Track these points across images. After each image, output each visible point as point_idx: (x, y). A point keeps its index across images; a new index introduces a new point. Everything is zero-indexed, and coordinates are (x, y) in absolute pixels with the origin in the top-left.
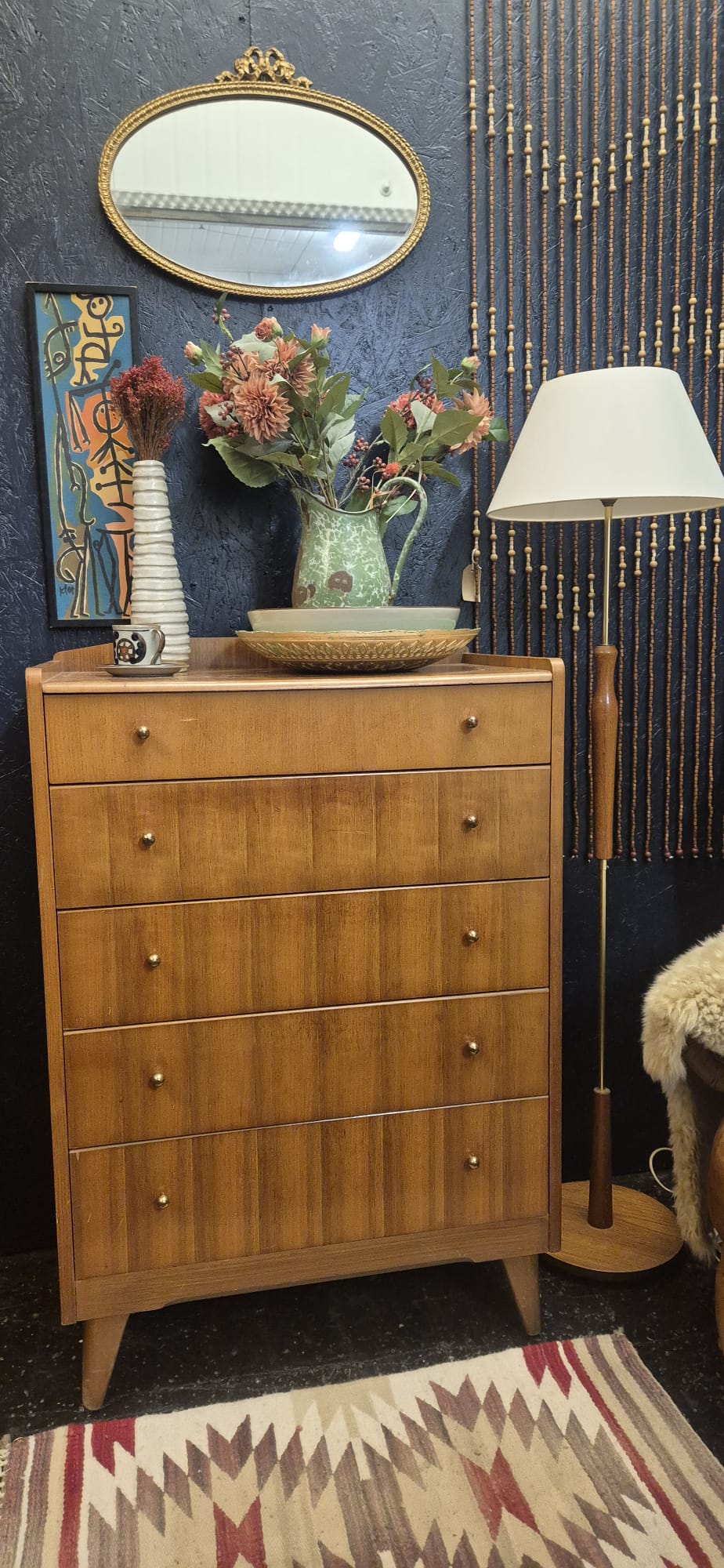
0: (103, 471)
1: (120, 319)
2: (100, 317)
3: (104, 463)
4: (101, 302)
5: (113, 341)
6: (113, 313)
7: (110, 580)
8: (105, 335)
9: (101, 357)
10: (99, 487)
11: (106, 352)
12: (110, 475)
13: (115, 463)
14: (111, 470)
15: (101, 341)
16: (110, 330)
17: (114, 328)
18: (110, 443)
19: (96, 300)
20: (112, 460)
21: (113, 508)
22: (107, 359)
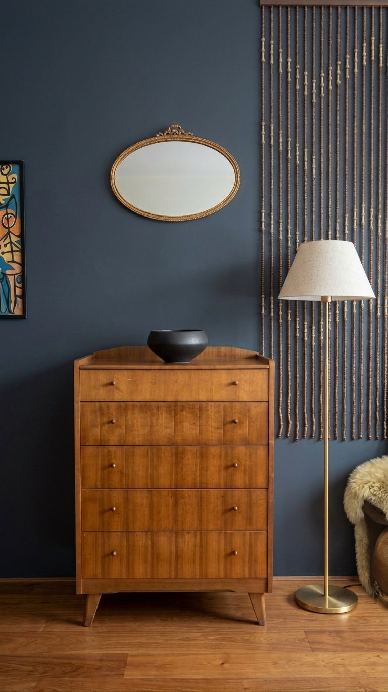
0: (5, 246)
1: (15, 176)
2: (6, 175)
3: (6, 242)
4: (7, 168)
5: (11, 186)
6: (12, 173)
7: (7, 298)
8: (8, 183)
9: (6, 193)
10: (3, 253)
11: (8, 191)
12: (8, 248)
13: (11, 242)
14: (9, 245)
15: (6, 186)
16: (10, 180)
17: (13, 178)
18: (9, 232)
19: (4, 167)
20: (9, 241)
21: (9, 263)
22: (8, 194)
